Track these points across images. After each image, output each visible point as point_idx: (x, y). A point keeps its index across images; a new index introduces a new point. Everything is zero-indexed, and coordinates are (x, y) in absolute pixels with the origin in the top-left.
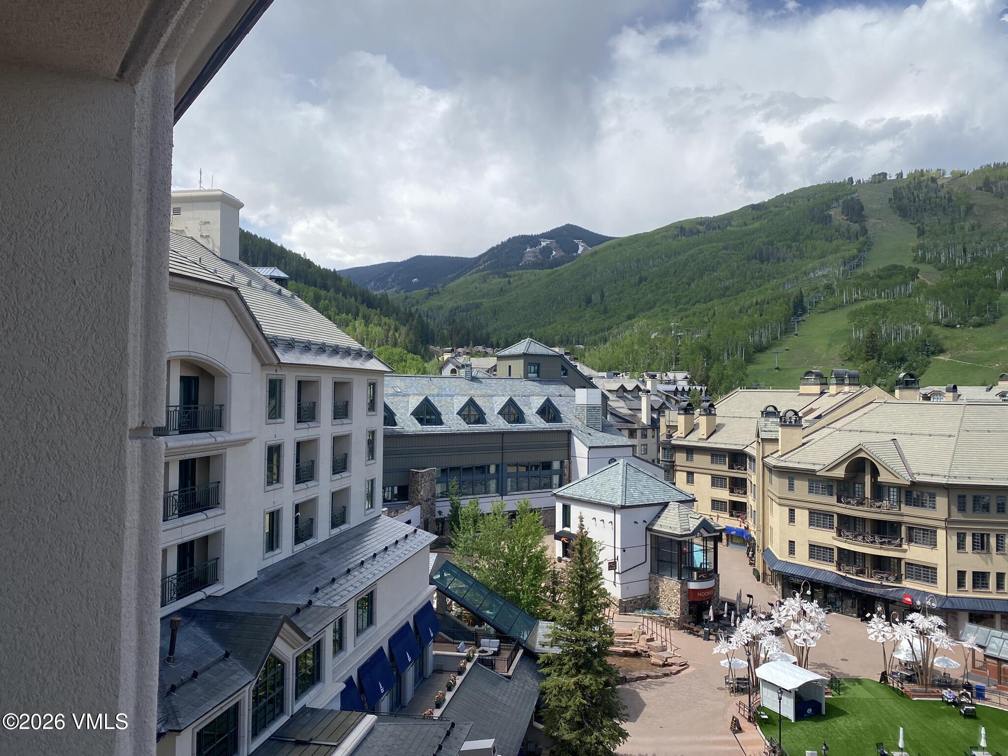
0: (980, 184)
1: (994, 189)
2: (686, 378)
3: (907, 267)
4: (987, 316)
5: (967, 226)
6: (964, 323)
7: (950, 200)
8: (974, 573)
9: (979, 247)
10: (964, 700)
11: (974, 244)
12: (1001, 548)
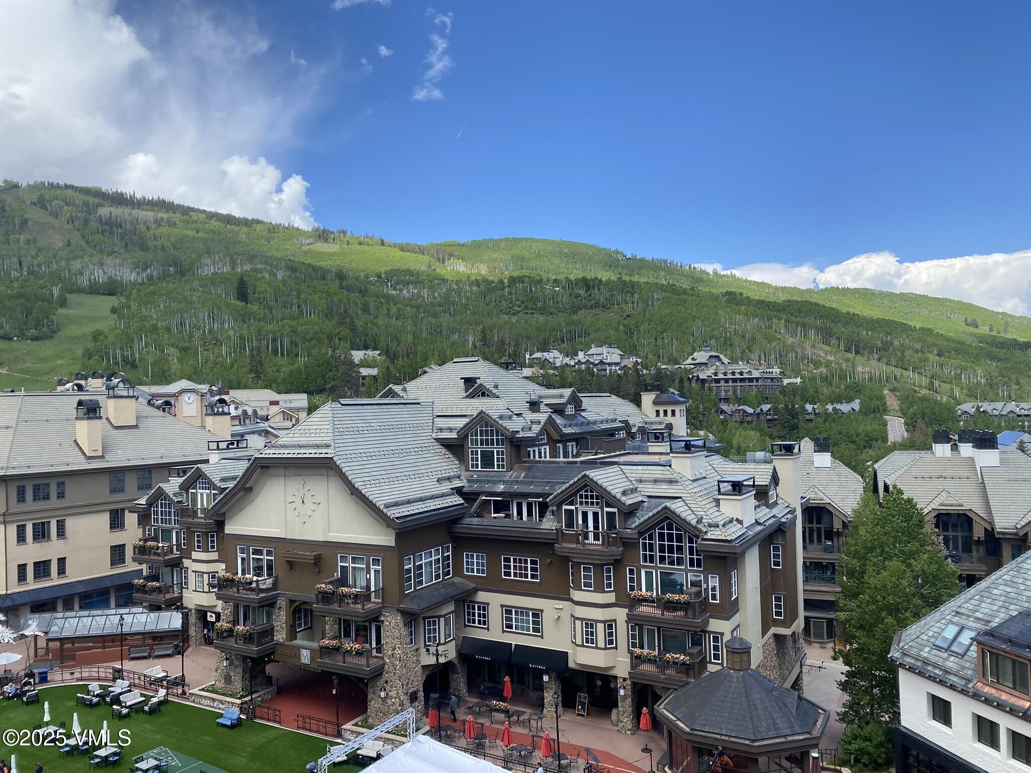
1: (49, 208)
4: (45, 329)
5: (22, 238)
6: (22, 336)
8: (35, 563)
9: (35, 262)
10: (26, 688)
11: (29, 258)
12: (61, 533)
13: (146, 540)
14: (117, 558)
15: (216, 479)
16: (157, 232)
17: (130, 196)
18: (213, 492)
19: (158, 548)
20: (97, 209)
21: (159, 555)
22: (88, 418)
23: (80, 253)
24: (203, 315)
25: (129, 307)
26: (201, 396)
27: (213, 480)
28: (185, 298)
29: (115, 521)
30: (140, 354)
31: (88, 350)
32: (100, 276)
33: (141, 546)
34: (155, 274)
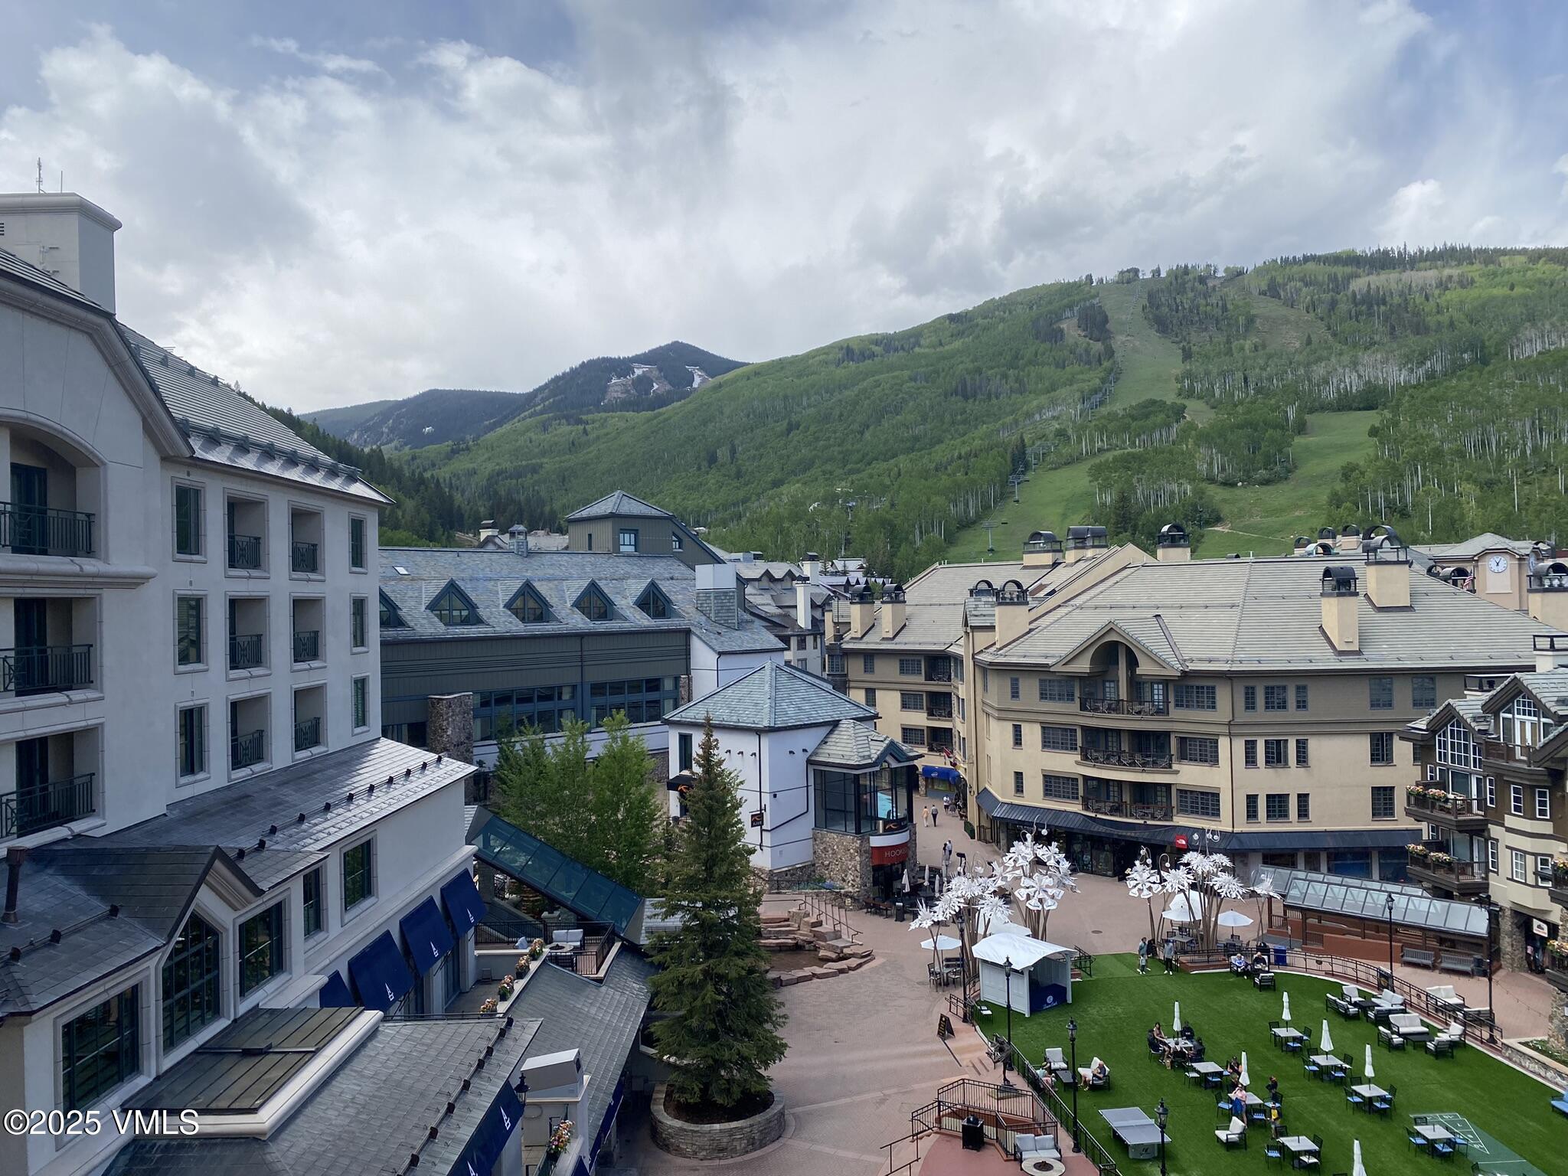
0: (1264, 287)
1: (1282, 294)
2: (861, 567)
3: (1168, 403)
4: (1278, 468)
5: (1248, 344)
6: (1249, 481)
7: (1225, 309)
8: (1268, 796)
9: (1264, 374)
10: (1259, 966)
11: (1257, 370)
12: (1302, 759)
13: (1427, 786)
14: (1382, 807)
15: (1549, 700)
16: (1442, 301)
17: (1399, 252)
18: (1543, 720)
19: (1447, 800)
20: (1349, 283)
21: (1448, 811)
22: (1340, 595)
23: (1325, 353)
24: (1523, 426)
25: (1396, 424)
26: (1520, 559)
27: (1543, 700)
28: (1489, 400)
29: (1378, 750)
30: (1416, 496)
31: (1336, 494)
32: (1353, 382)
33: (1419, 794)
34: (1438, 368)
